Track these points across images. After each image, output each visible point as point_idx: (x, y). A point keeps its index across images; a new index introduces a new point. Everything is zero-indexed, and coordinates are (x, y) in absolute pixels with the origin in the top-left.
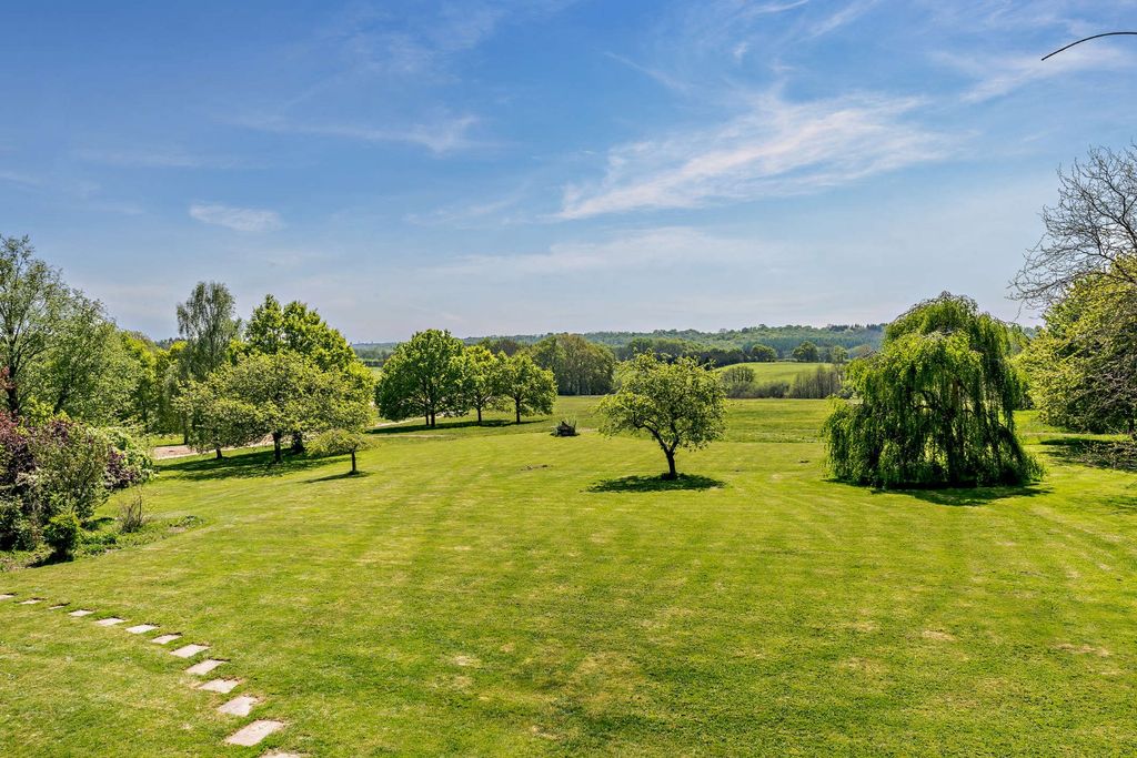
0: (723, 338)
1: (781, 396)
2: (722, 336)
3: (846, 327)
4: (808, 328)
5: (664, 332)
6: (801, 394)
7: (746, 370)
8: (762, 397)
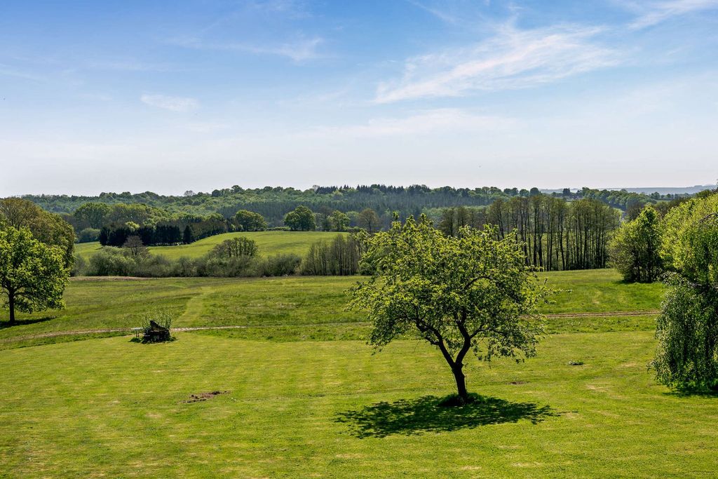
0: (190, 203)
1: (292, 273)
2: (190, 200)
3: (334, 189)
4: (290, 191)
5: (114, 195)
6: (314, 270)
7: (246, 241)
8: (268, 275)
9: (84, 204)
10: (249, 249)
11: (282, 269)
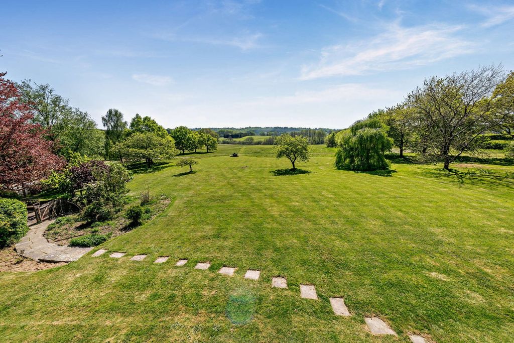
1: (261, 144)
6: (265, 144)
8: (256, 144)
9: (219, 130)
10: (252, 139)
11: (259, 143)
